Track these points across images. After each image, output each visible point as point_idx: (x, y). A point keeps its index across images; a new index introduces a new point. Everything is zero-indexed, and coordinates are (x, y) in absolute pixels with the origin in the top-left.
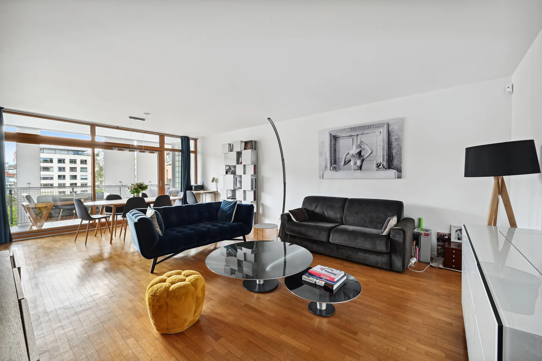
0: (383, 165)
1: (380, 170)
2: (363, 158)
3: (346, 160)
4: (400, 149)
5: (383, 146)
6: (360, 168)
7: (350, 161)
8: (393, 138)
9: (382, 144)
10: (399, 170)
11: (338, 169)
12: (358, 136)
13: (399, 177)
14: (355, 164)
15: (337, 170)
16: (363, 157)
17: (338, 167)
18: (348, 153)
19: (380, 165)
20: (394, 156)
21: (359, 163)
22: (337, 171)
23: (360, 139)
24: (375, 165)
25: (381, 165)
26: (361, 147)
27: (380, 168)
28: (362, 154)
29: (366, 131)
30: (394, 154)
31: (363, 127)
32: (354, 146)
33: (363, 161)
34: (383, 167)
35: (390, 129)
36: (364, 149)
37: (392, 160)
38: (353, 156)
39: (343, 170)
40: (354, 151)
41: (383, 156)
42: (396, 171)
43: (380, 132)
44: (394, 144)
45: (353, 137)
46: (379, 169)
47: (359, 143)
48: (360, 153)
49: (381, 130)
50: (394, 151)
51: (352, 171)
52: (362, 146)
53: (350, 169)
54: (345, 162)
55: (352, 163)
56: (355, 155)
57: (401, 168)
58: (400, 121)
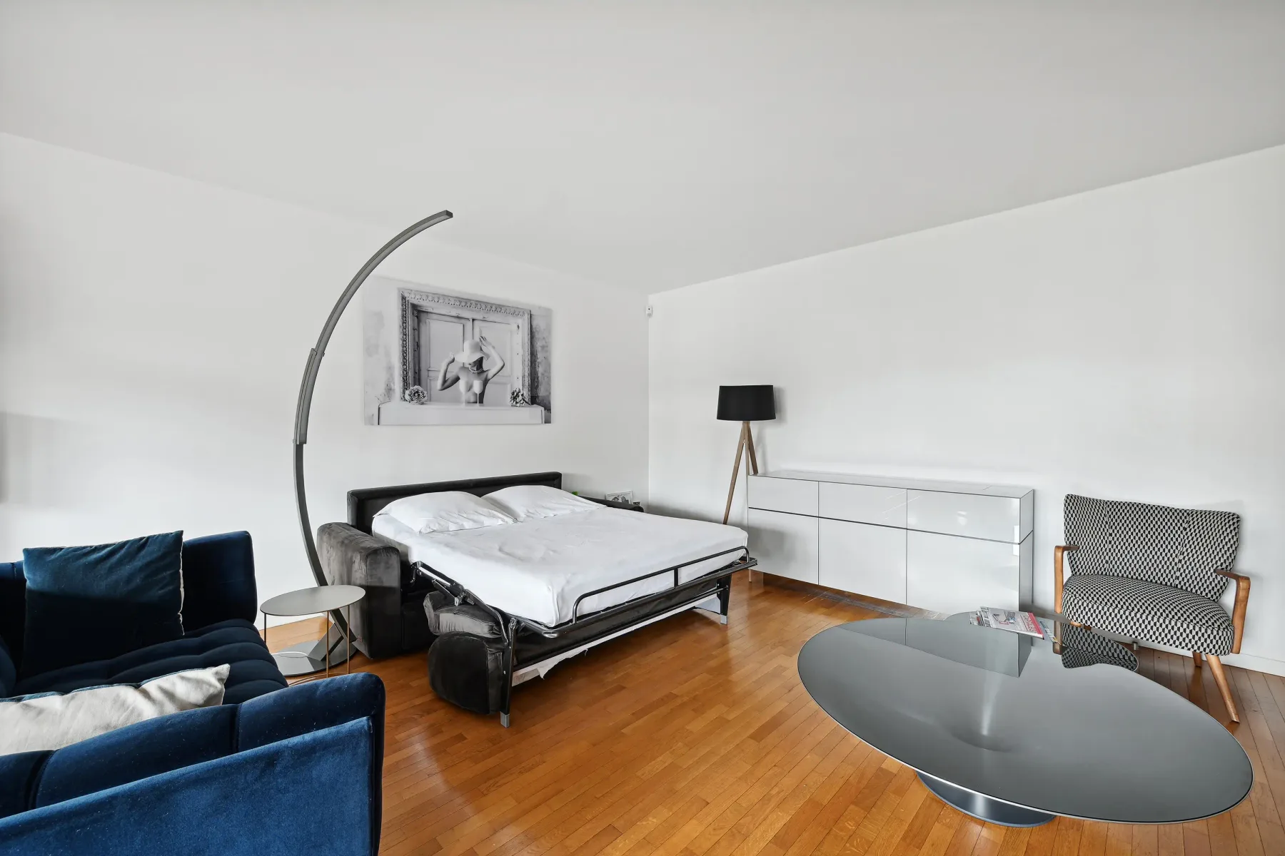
0: (522, 395)
1: (518, 405)
2: (487, 375)
3: (447, 376)
4: (549, 366)
5: (523, 356)
6: (480, 399)
7: (457, 379)
8: (539, 345)
9: (521, 352)
10: (548, 408)
11: (426, 398)
12: (476, 322)
13: (548, 421)
14: (470, 388)
15: (423, 400)
16: (485, 374)
17: (425, 392)
18: (453, 361)
19: (517, 395)
20: (540, 378)
21: (477, 388)
22: (422, 404)
23: (481, 332)
24: (509, 395)
25: (520, 394)
26: (481, 349)
27: (518, 400)
28: (485, 367)
29: (492, 317)
30: (540, 375)
31: (486, 304)
32: (467, 345)
33: (485, 382)
34: (524, 400)
35: (534, 324)
36: (488, 356)
37: (538, 385)
38: (464, 368)
39: (439, 400)
40: (467, 356)
41: (523, 377)
42: (543, 409)
43: (518, 327)
44: (540, 356)
45: (463, 321)
46: (517, 403)
47: (477, 339)
48: (479, 364)
49: (520, 321)
50: (540, 370)
51: (463, 405)
52: (483, 348)
53: (456, 400)
54: (445, 381)
55: (462, 385)
56: (469, 367)
57: (550, 403)
58: (548, 313)
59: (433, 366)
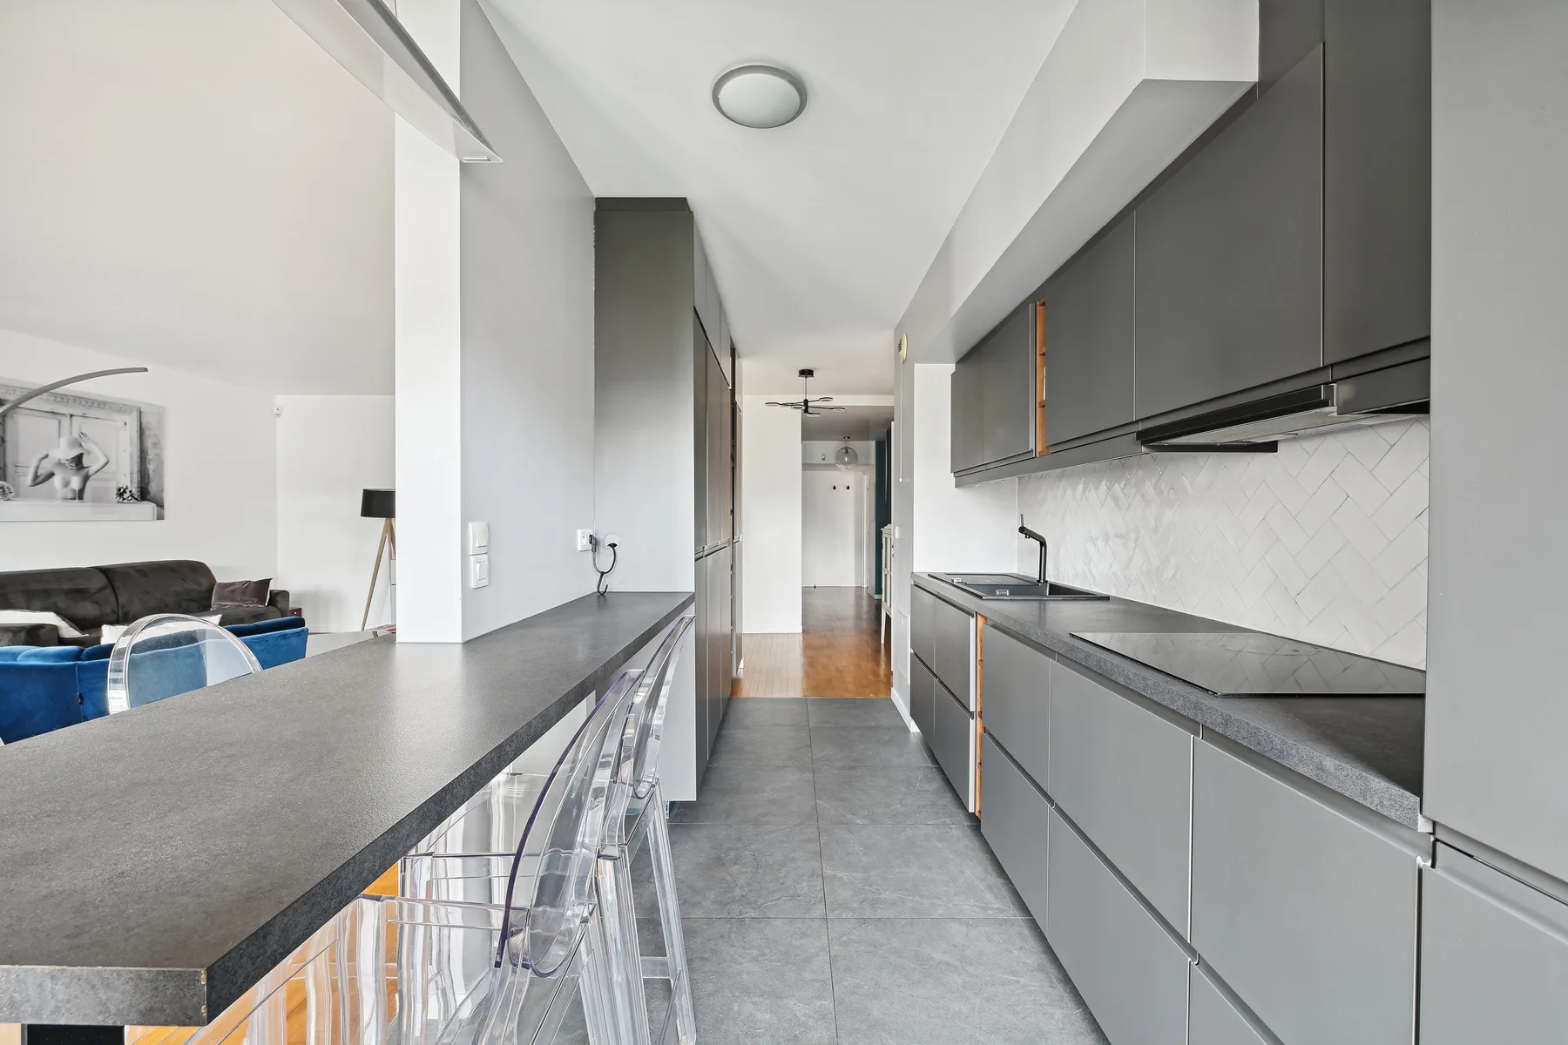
0: (130, 491)
1: (125, 501)
2: (88, 472)
3: (40, 472)
4: (161, 463)
5: (131, 453)
6: (80, 495)
7: (51, 475)
8: (149, 443)
9: (129, 449)
10: (160, 505)
11: (13, 494)
12: (73, 418)
13: (160, 517)
14: (66, 484)
15: (9, 496)
16: (86, 470)
17: (12, 488)
18: (47, 456)
19: (125, 491)
20: (151, 475)
21: (76, 483)
22: (9, 500)
23: (80, 429)
24: (115, 492)
25: (127, 491)
26: (81, 445)
27: (125, 496)
28: (85, 462)
29: (92, 413)
30: (151, 472)
31: (87, 400)
32: (63, 441)
33: (86, 479)
34: (132, 496)
35: (144, 421)
36: (89, 453)
37: (149, 483)
38: (59, 464)
39: (27, 497)
40: (64, 452)
41: (132, 474)
42: (154, 505)
43: (125, 423)
44: (151, 454)
45: (59, 417)
46: (124, 499)
47: (76, 434)
48: (78, 461)
49: (127, 419)
50: (151, 467)
51: (59, 502)
52: (83, 444)
53: (51, 496)
54: (36, 477)
55: (57, 481)
56: (67, 462)
57: (162, 499)
58: (160, 412)
59: (22, 460)
